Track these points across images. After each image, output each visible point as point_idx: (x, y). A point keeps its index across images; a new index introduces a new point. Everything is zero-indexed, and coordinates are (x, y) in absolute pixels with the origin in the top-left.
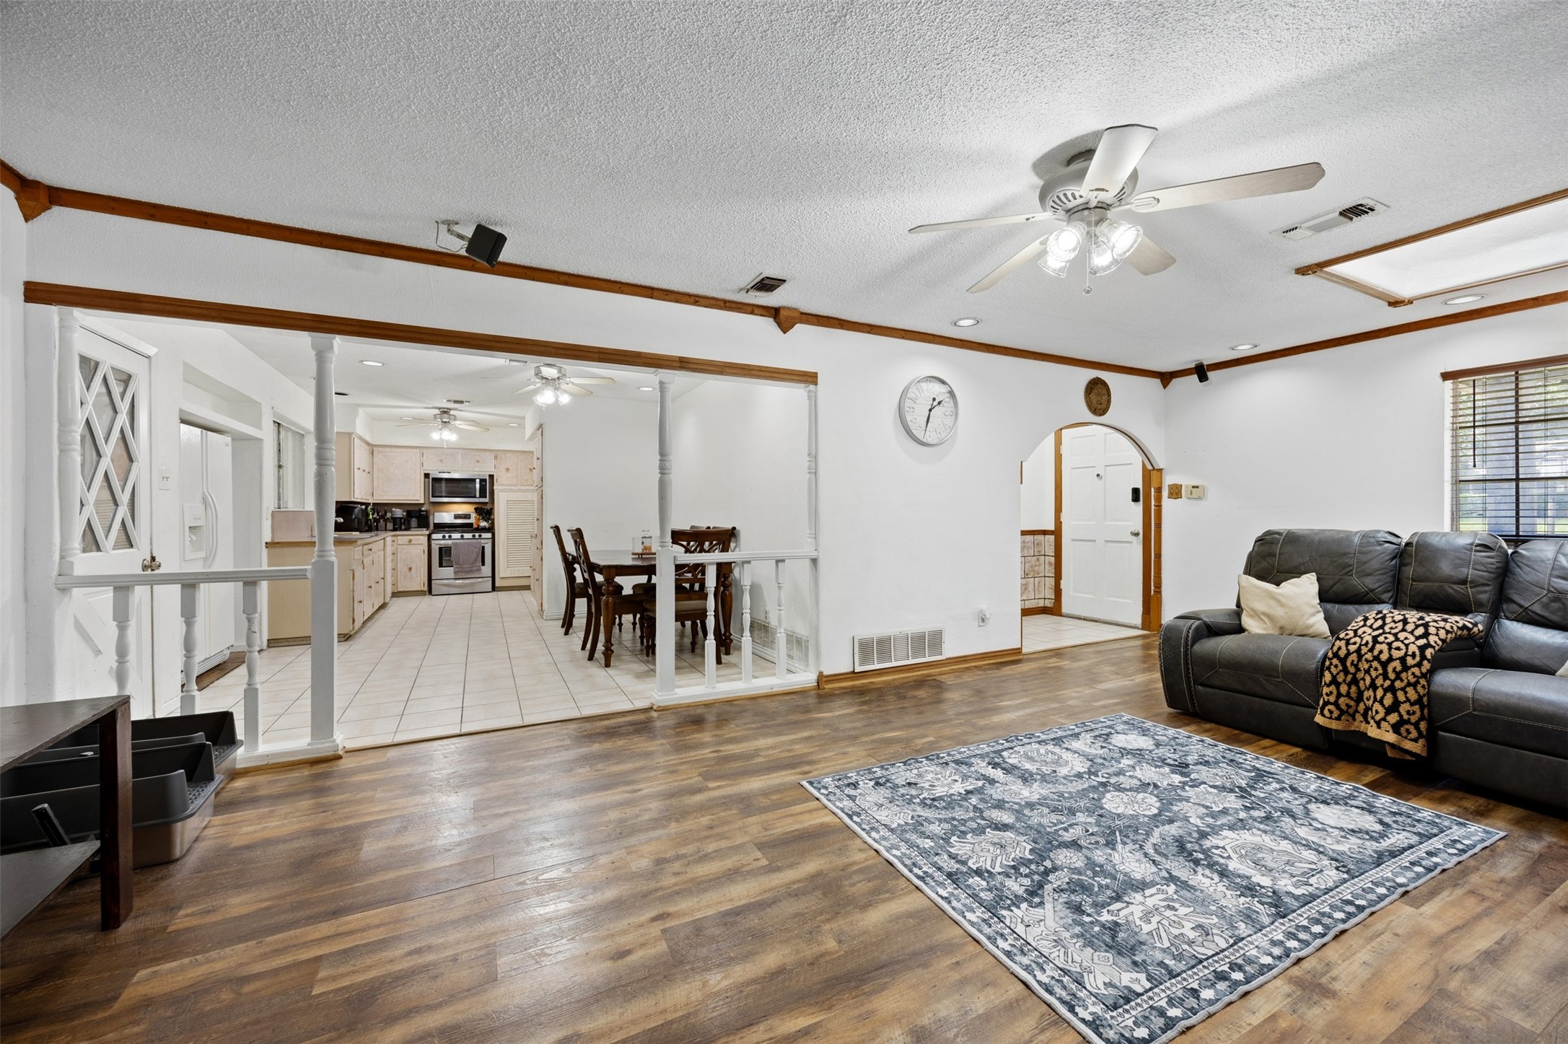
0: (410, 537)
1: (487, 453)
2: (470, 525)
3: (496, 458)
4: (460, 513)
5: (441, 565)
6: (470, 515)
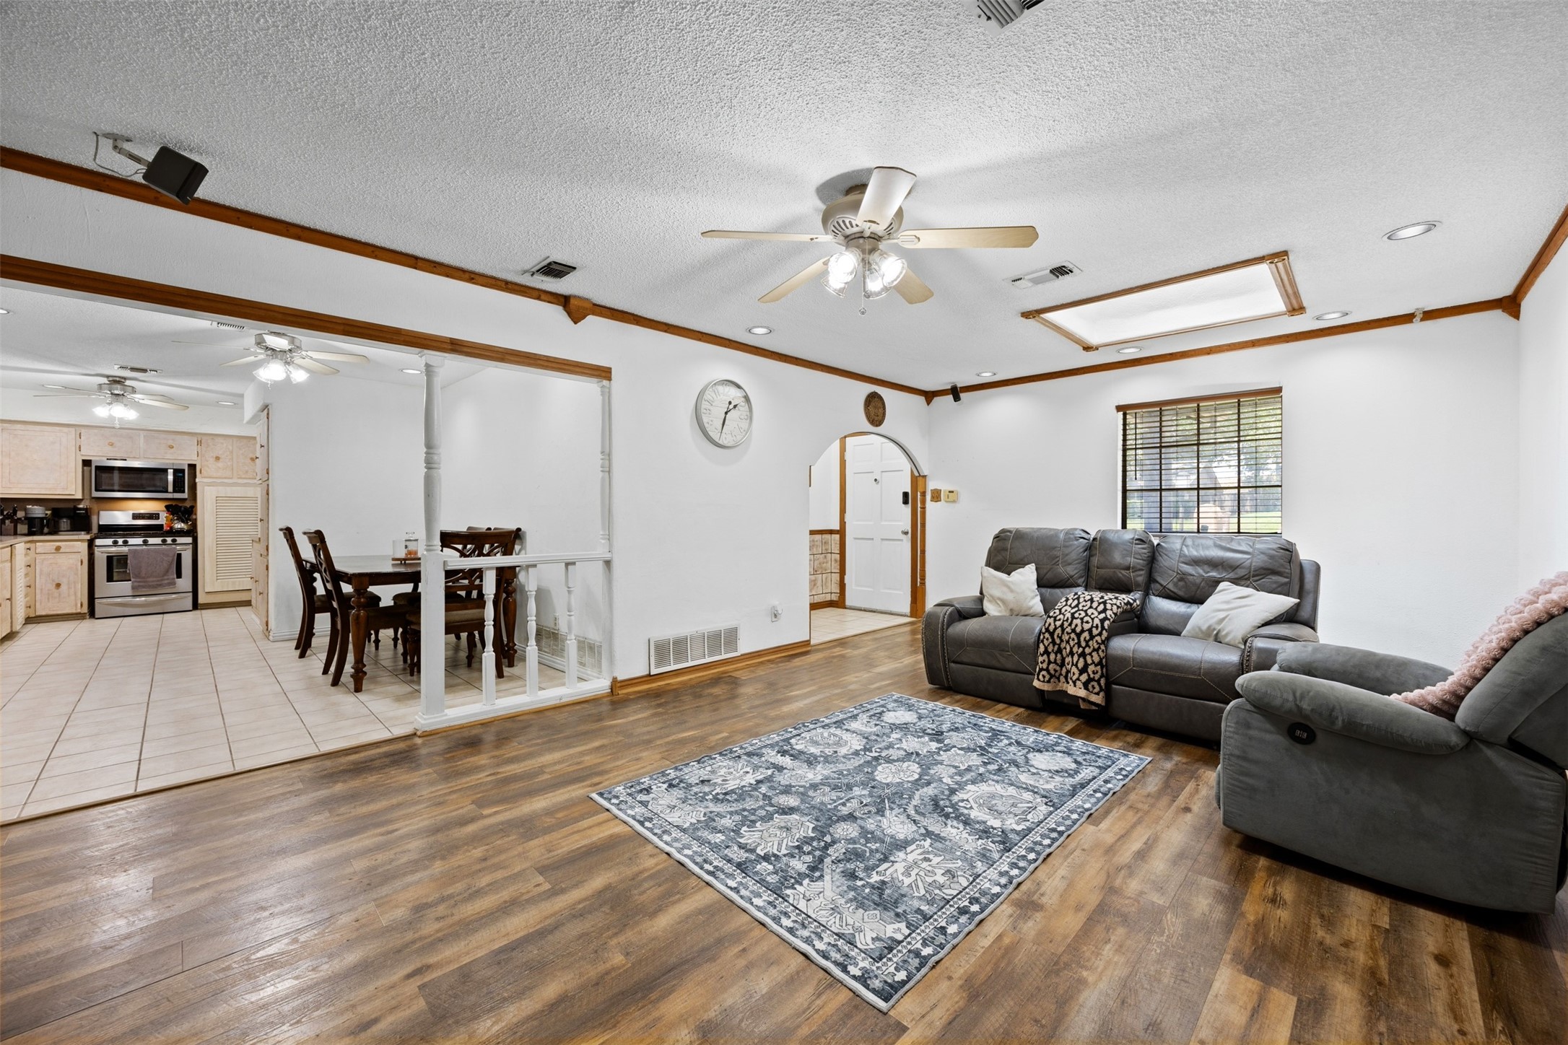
0: (57, 544)
1: (186, 437)
2: (159, 527)
3: (199, 443)
4: (142, 512)
5: (110, 579)
6: (158, 514)
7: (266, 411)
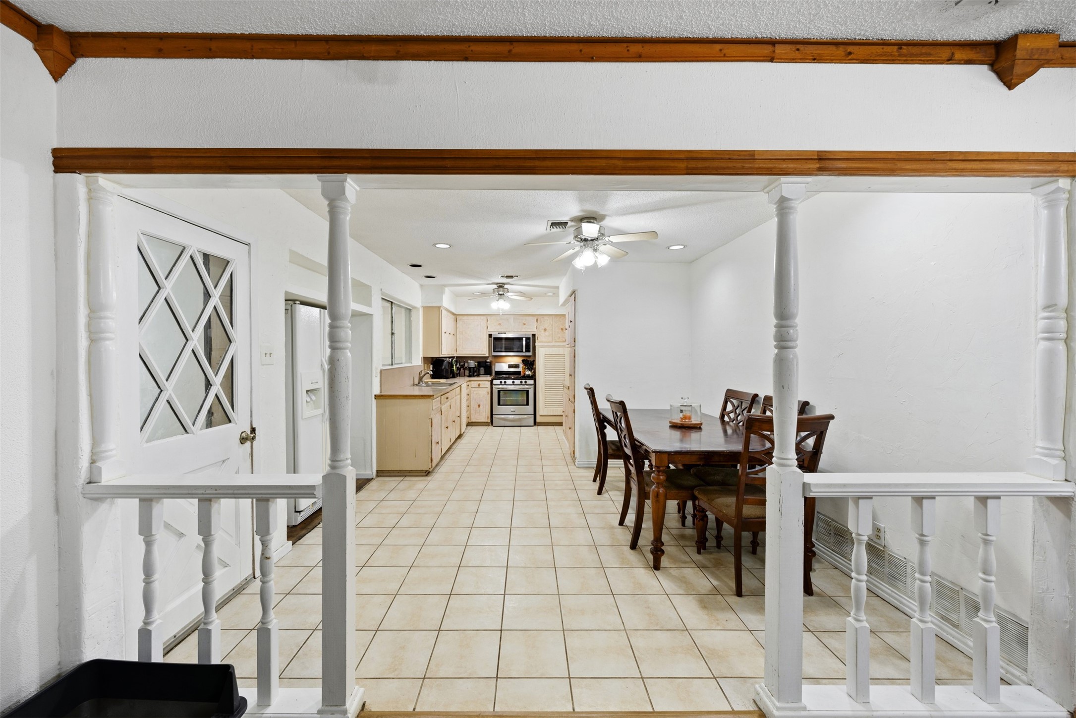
0: (479, 382)
1: (531, 317)
2: (519, 373)
3: (537, 320)
4: (512, 363)
5: (499, 404)
6: (519, 365)
7: (573, 295)
